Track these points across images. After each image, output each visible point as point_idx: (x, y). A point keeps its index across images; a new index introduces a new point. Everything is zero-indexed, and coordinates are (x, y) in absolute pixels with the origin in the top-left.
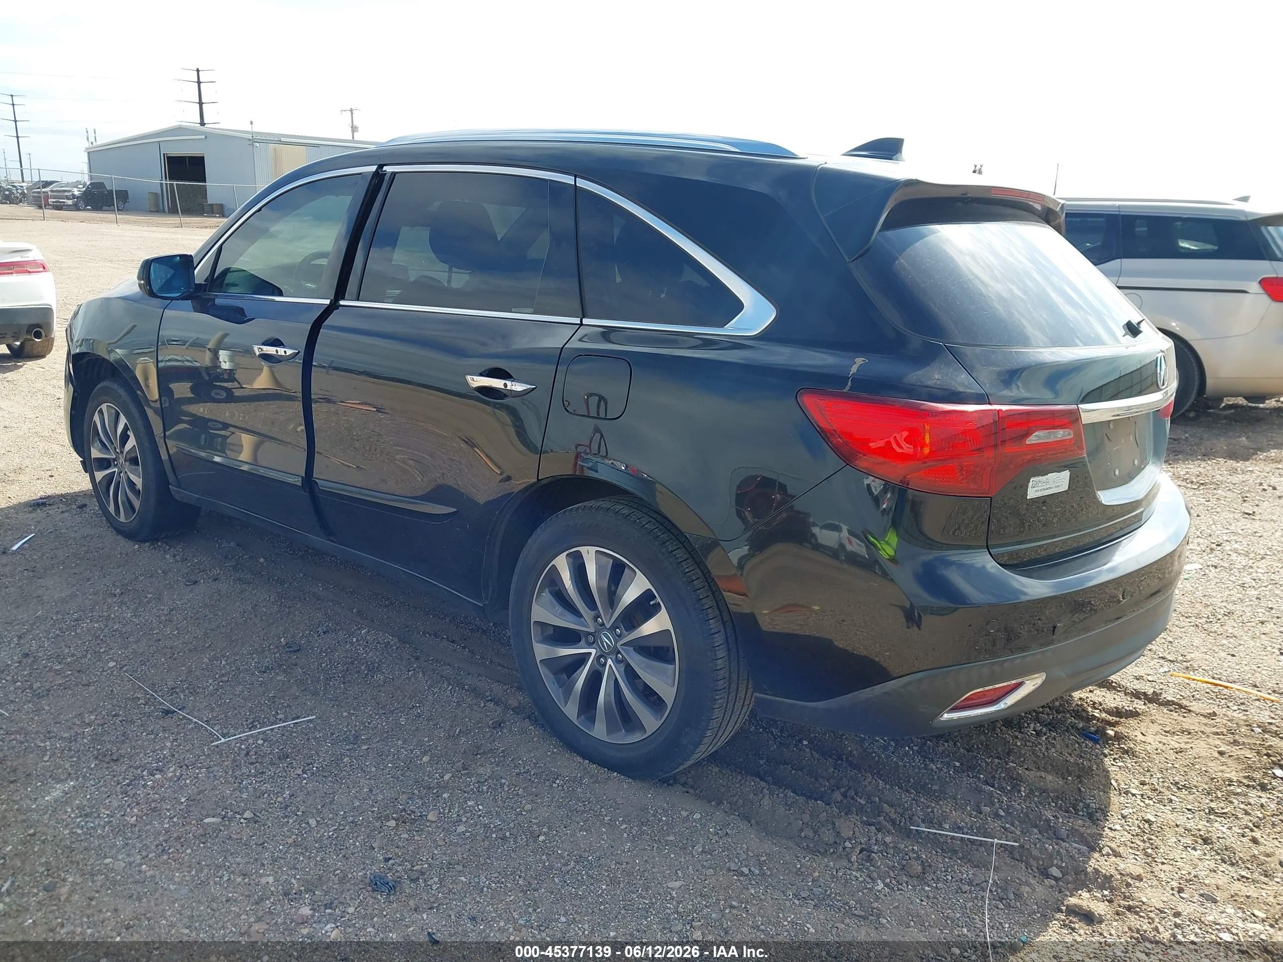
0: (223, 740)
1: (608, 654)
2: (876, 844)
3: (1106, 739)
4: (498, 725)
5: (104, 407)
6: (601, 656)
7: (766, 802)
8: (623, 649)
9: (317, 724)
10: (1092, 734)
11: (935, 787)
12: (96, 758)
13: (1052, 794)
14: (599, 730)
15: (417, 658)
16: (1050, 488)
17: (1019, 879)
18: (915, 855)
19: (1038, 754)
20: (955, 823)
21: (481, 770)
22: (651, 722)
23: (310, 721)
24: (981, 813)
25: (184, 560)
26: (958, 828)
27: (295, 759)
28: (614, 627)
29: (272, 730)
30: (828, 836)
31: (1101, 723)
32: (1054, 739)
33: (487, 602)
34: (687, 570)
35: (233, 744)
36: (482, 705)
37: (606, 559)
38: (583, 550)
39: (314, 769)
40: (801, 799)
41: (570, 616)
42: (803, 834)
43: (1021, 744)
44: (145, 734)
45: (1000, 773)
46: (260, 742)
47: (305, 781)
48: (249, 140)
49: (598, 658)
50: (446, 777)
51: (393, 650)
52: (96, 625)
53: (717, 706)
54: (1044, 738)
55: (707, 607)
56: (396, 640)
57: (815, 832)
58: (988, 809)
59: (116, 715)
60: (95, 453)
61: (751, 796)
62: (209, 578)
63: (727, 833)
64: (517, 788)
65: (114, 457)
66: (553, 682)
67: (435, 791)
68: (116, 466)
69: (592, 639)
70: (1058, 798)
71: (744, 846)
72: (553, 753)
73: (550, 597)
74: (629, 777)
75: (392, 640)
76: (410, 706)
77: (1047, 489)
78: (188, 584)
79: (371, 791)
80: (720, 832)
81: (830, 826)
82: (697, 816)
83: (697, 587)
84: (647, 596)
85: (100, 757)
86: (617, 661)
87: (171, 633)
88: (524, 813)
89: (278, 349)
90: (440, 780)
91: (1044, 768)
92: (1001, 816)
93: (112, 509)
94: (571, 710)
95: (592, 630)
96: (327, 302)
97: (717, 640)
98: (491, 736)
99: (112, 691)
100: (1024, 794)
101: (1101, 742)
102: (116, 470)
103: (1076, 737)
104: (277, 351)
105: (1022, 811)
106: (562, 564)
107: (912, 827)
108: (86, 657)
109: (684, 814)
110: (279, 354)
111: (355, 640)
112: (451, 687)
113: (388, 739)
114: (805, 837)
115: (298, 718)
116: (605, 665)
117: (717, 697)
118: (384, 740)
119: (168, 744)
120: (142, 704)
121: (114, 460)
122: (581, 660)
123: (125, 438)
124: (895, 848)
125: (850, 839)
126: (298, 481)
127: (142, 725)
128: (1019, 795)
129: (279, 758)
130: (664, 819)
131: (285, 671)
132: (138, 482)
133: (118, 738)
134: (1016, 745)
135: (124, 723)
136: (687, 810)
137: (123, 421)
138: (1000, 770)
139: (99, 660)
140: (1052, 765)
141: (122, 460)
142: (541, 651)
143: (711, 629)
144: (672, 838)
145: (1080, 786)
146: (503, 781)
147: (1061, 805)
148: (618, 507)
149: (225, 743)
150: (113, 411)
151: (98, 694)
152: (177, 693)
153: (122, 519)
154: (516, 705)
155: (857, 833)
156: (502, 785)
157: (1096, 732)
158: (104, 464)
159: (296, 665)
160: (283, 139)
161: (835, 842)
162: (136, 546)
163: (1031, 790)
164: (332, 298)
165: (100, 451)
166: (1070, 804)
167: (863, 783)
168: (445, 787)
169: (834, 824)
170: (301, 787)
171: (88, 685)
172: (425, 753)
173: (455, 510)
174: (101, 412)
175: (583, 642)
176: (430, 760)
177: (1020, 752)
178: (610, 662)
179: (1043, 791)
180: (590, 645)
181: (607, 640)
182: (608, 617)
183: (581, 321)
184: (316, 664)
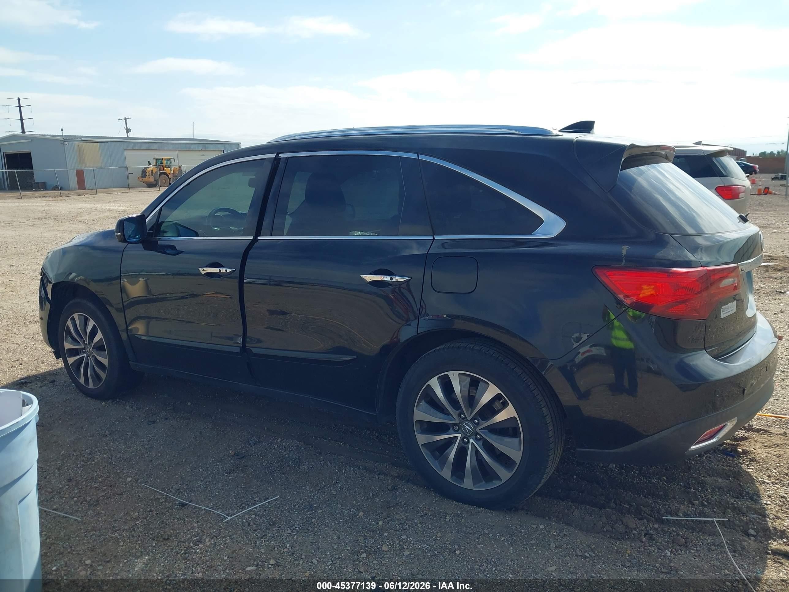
0: (229, 518)
1: (470, 436)
2: (651, 530)
3: (738, 454)
4: (394, 488)
5: (76, 316)
6: (464, 438)
7: (576, 513)
8: (481, 432)
9: (281, 501)
10: (729, 452)
11: (661, 493)
12: (154, 539)
13: (725, 489)
14: (468, 483)
15: (320, 453)
16: (729, 311)
17: (739, 538)
18: (675, 533)
19: (706, 467)
20: (684, 512)
21: (398, 517)
22: (505, 474)
23: (276, 499)
24: (694, 505)
25: (139, 409)
26: (686, 515)
27: (281, 524)
28: (472, 420)
29: (256, 508)
30: (621, 529)
31: (728, 445)
32: (710, 457)
33: (378, 412)
34: (524, 380)
35: (236, 520)
36: (377, 477)
37: (465, 377)
38: (450, 374)
39: (297, 528)
40: (597, 509)
41: (442, 415)
42: (605, 529)
43: (695, 463)
44: (176, 520)
45: (692, 480)
46: (253, 516)
47: (295, 537)
48: (61, 140)
49: (462, 439)
50: (381, 523)
51: (302, 450)
52: (105, 456)
53: (550, 459)
54: (704, 458)
55: (540, 400)
56: (302, 443)
57: (612, 528)
58: (697, 502)
59: (151, 511)
60: (68, 346)
61: (566, 511)
62: (162, 418)
63: (565, 535)
64: (427, 525)
65: (83, 347)
66: (431, 457)
67: (378, 532)
68: (84, 353)
69: (458, 428)
70: (729, 491)
71: (578, 540)
72: (436, 501)
73: (426, 405)
74: (490, 509)
75: (300, 444)
76: (333, 483)
77: (728, 312)
78: (149, 423)
79: (339, 537)
80: (560, 534)
81: (620, 523)
82: (542, 527)
83: (532, 389)
84: (498, 397)
85: (155, 539)
86: (477, 440)
87: (156, 456)
88: (438, 539)
89: (221, 269)
90: (377, 525)
91: (712, 475)
92: (706, 505)
93: (82, 381)
94: (446, 473)
95: (457, 422)
96: (251, 238)
97: (547, 419)
98: (393, 495)
99: (139, 496)
100: (710, 491)
101: (736, 457)
102: (85, 355)
103: (721, 455)
104: (220, 270)
105: (716, 500)
106: (435, 384)
107: (663, 518)
108: (110, 476)
109: (534, 526)
110: (221, 272)
111: (276, 446)
112: (352, 468)
113: (331, 505)
114: (607, 531)
115: (268, 499)
116: (468, 442)
117: (550, 454)
118: (329, 506)
119: (195, 525)
120: (163, 502)
121: (83, 349)
122: (451, 441)
123: (93, 333)
124: (662, 530)
125: (635, 529)
126: (238, 350)
127: (171, 515)
128: (708, 492)
129: (270, 525)
130: (523, 531)
131: (242, 471)
132: (105, 362)
133: (160, 525)
134: (692, 464)
135: (158, 515)
136: (534, 524)
137: (91, 324)
138: (691, 479)
139: (120, 478)
140: (717, 473)
141: (89, 348)
142: (422, 439)
143: (544, 413)
144: (533, 542)
145: (739, 482)
146: (416, 521)
147: (732, 494)
148: (472, 346)
149: (230, 520)
150: (83, 317)
151: (131, 499)
152: (182, 493)
153: (91, 386)
154: (396, 475)
155: (638, 525)
156: (416, 524)
157: (732, 451)
158: (73, 352)
159: (247, 466)
160: (83, 139)
161: (626, 532)
162: (103, 403)
163: (713, 488)
164: (254, 235)
165: (72, 344)
166: (737, 493)
167: (623, 495)
168: (382, 530)
169: (622, 521)
170: (295, 541)
171: (122, 494)
172: (358, 510)
173: (355, 357)
174: (73, 319)
175: (451, 430)
176: (364, 515)
177: (695, 467)
178: (472, 441)
179: (720, 488)
180: (456, 432)
181: (468, 427)
182: (470, 412)
183: (434, 237)
184: (259, 464)
